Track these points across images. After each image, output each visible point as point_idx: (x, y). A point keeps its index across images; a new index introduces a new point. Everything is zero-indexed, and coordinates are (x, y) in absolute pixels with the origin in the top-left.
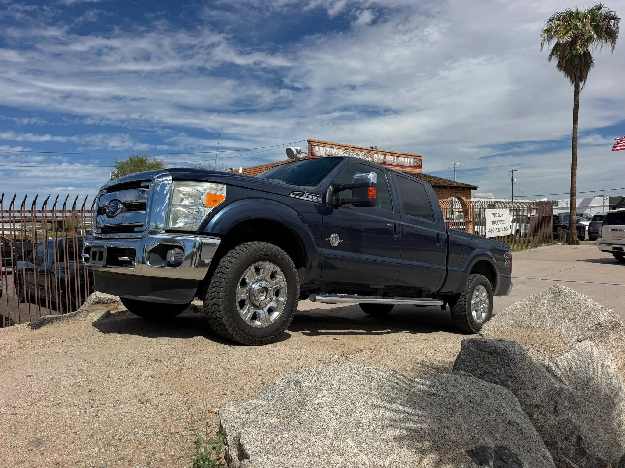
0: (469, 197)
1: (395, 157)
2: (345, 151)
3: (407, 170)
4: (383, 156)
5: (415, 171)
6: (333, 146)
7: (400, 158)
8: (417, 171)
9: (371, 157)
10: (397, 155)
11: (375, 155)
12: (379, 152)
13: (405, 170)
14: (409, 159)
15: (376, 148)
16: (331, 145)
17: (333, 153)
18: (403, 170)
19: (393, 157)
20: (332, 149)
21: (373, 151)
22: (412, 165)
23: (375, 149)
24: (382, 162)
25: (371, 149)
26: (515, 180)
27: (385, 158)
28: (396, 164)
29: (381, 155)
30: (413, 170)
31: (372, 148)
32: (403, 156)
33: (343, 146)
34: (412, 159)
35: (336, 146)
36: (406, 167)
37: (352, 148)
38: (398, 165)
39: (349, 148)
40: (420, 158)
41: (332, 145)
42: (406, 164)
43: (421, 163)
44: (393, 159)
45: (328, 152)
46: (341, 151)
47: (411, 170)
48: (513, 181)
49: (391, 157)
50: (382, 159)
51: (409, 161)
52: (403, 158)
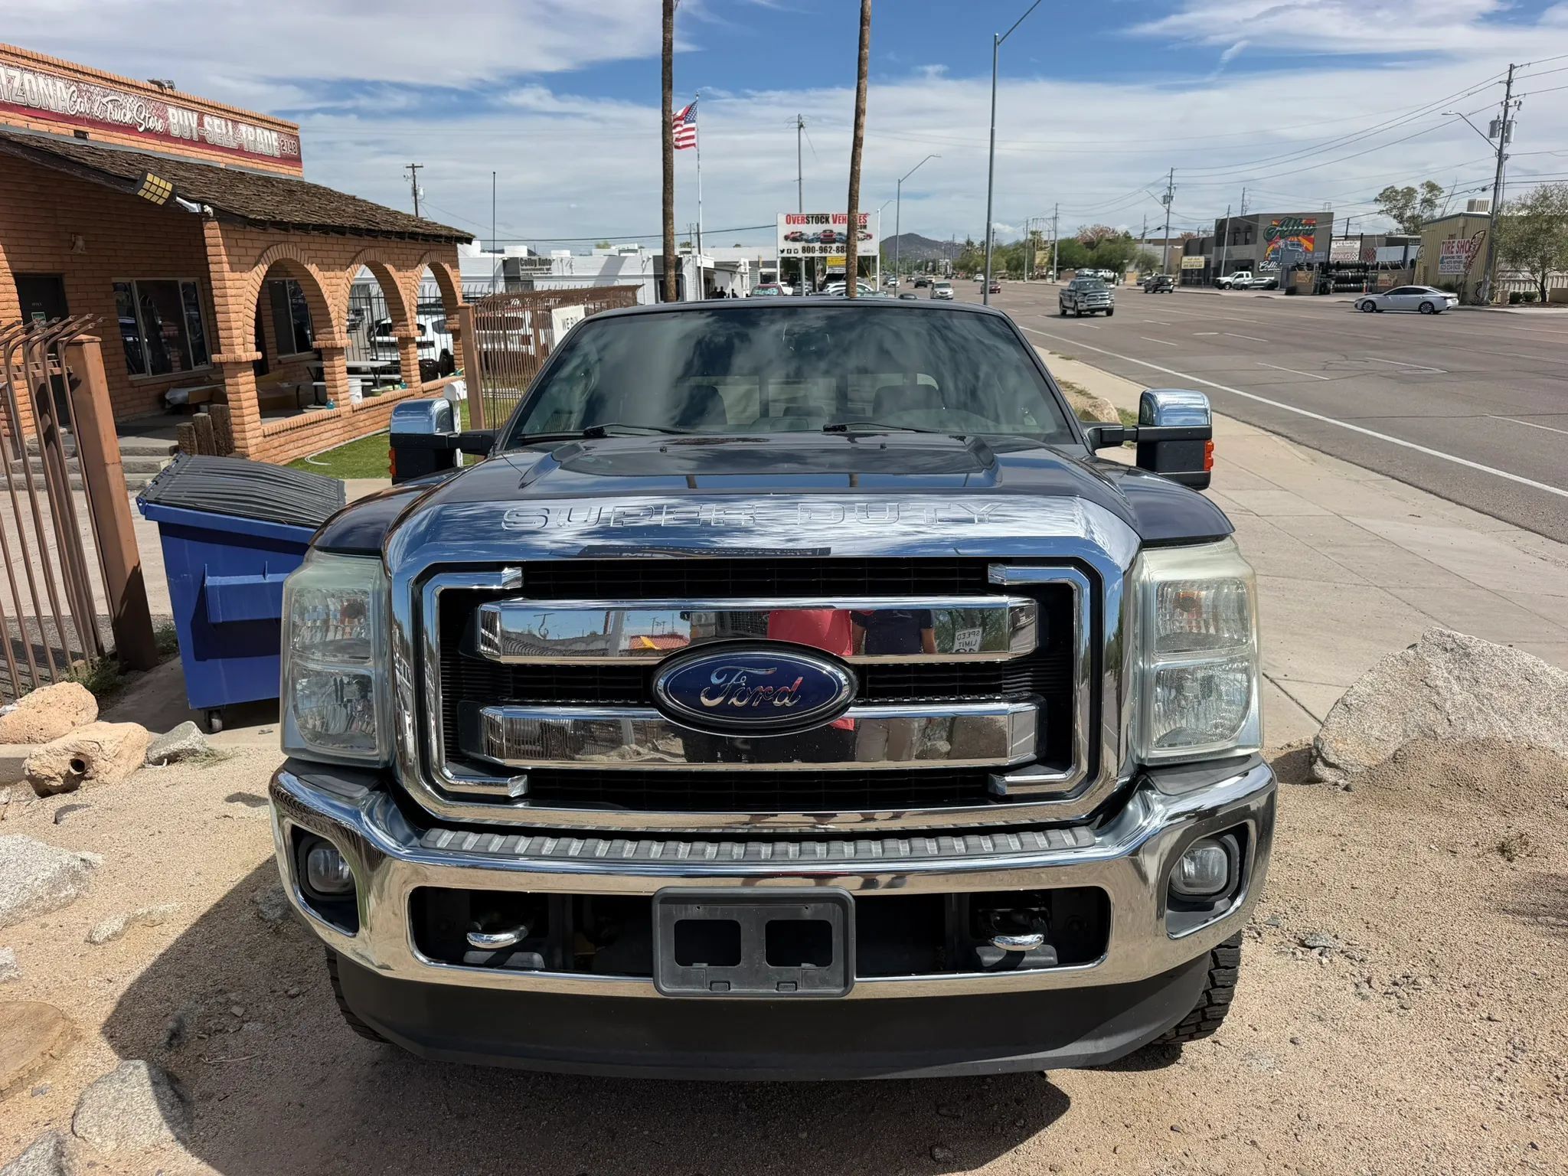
0: (455, 265)
1: (230, 123)
2: (73, 88)
3: (266, 168)
4: (196, 116)
5: (286, 172)
6: (31, 63)
7: (243, 128)
8: (291, 172)
9: (159, 117)
10: (235, 116)
11: (171, 111)
12: (185, 103)
13: (261, 167)
14: (267, 133)
15: (171, 88)
16: (20, 60)
17: (35, 89)
18: (255, 166)
19: (223, 122)
20: (28, 76)
21: (165, 98)
22: (277, 154)
23: (169, 91)
24: (196, 138)
25: (155, 87)
26: (421, 192)
27: (201, 124)
28: (234, 145)
29: (190, 114)
30: (281, 171)
31: (160, 85)
32: (250, 120)
33: (64, 68)
34: (275, 135)
35: (41, 65)
36: (262, 157)
37: (98, 77)
38: (240, 151)
39: (87, 78)
40: (294, 132)
41: (25, 61)
42: (261, 148)
43: (299, 148)
44: (224, 131)
45: (16, 84)
46: (60, 84)
47: (276, 170)
48: (415, 194)
49: (217, 121)
50: (194, 125)
51: (267, 140)
52: (251, 129)
